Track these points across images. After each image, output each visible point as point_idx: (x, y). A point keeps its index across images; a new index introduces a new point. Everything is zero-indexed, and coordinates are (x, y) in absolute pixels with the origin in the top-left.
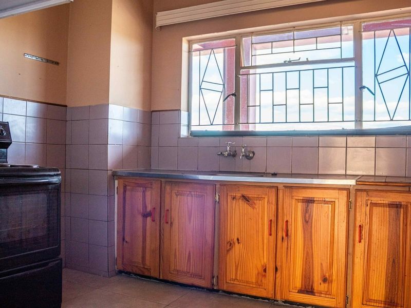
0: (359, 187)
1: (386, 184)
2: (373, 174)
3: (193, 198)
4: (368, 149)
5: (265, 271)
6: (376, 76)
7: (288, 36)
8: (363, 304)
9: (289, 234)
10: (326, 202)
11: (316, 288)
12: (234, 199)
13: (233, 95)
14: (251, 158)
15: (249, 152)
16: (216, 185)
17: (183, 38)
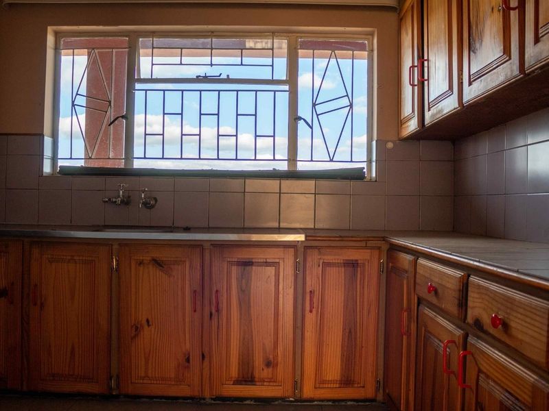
0: (309, 244)
1: (341, 239)
2: (313, 227)
3: (78, 265)
4: (307, 195)
5: (188, 360)
6: (314, 105)
7: (203, 43)
8: (315, 388)
9: (220, 308)
10: (267, 264)
11: (257, 375)
12: (140, 264)
13: (123, 117)
14: (153, 207)
15: (149, 198)
16: (112, 245)
17: (49, 27)
